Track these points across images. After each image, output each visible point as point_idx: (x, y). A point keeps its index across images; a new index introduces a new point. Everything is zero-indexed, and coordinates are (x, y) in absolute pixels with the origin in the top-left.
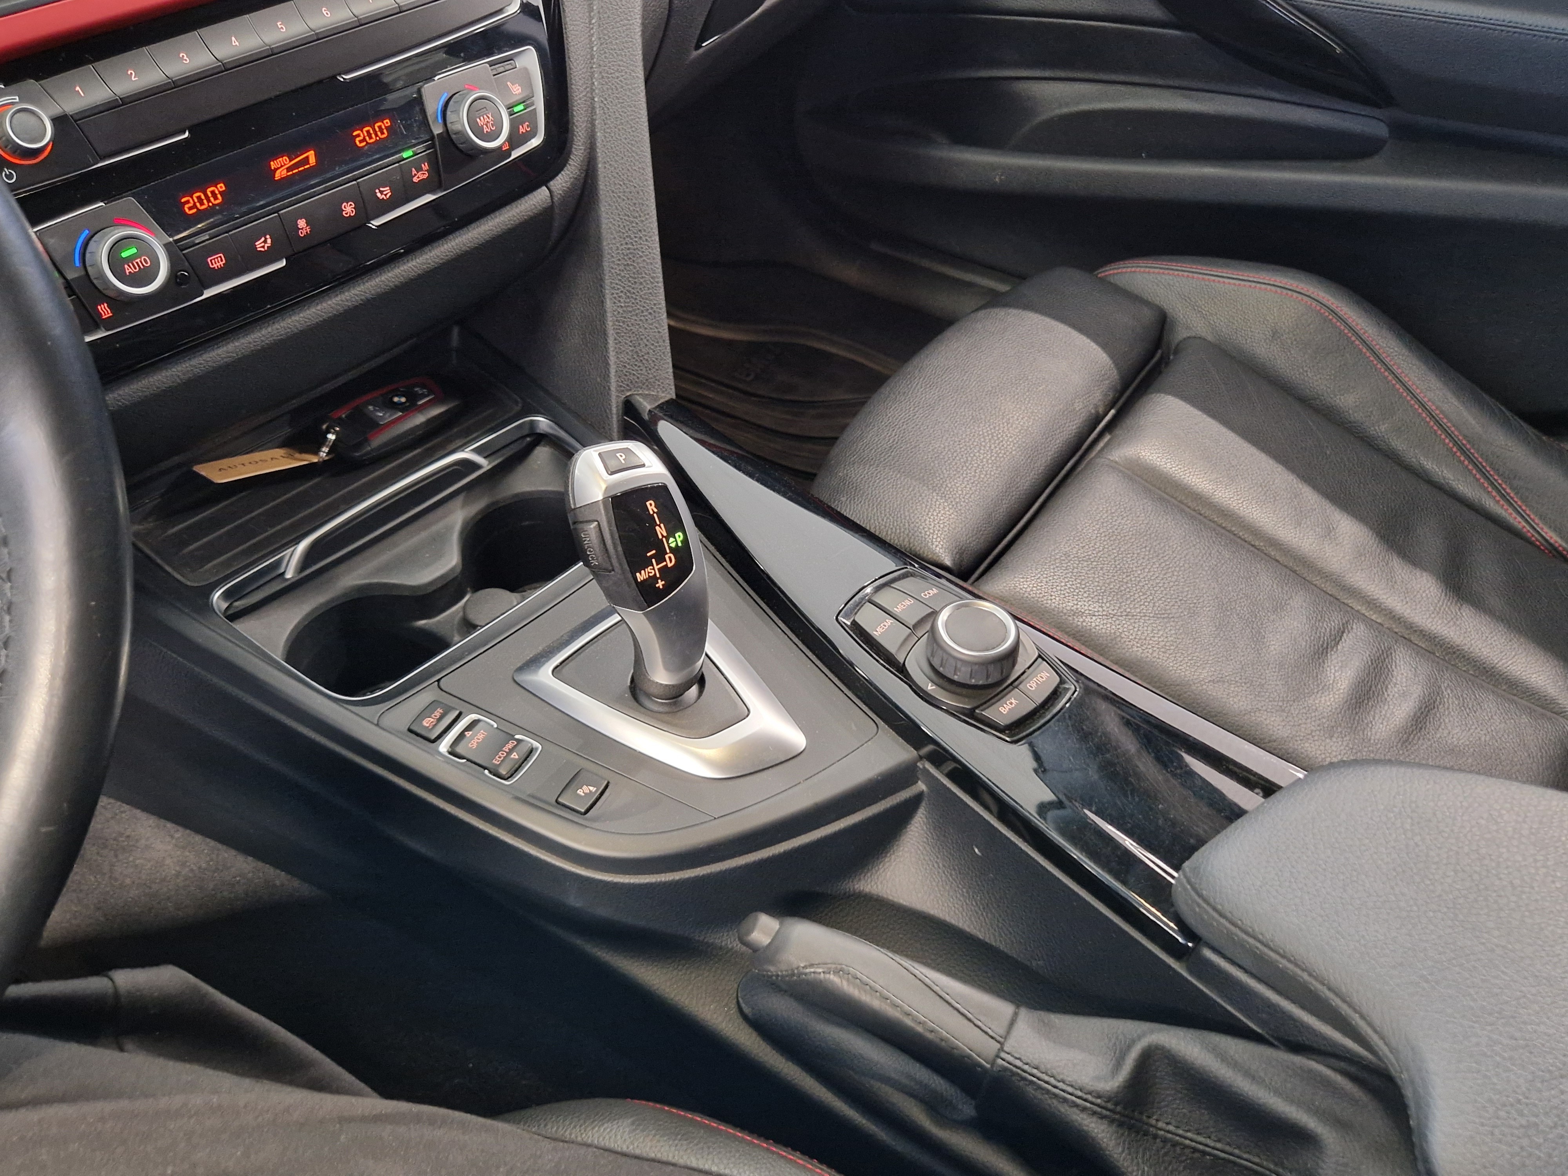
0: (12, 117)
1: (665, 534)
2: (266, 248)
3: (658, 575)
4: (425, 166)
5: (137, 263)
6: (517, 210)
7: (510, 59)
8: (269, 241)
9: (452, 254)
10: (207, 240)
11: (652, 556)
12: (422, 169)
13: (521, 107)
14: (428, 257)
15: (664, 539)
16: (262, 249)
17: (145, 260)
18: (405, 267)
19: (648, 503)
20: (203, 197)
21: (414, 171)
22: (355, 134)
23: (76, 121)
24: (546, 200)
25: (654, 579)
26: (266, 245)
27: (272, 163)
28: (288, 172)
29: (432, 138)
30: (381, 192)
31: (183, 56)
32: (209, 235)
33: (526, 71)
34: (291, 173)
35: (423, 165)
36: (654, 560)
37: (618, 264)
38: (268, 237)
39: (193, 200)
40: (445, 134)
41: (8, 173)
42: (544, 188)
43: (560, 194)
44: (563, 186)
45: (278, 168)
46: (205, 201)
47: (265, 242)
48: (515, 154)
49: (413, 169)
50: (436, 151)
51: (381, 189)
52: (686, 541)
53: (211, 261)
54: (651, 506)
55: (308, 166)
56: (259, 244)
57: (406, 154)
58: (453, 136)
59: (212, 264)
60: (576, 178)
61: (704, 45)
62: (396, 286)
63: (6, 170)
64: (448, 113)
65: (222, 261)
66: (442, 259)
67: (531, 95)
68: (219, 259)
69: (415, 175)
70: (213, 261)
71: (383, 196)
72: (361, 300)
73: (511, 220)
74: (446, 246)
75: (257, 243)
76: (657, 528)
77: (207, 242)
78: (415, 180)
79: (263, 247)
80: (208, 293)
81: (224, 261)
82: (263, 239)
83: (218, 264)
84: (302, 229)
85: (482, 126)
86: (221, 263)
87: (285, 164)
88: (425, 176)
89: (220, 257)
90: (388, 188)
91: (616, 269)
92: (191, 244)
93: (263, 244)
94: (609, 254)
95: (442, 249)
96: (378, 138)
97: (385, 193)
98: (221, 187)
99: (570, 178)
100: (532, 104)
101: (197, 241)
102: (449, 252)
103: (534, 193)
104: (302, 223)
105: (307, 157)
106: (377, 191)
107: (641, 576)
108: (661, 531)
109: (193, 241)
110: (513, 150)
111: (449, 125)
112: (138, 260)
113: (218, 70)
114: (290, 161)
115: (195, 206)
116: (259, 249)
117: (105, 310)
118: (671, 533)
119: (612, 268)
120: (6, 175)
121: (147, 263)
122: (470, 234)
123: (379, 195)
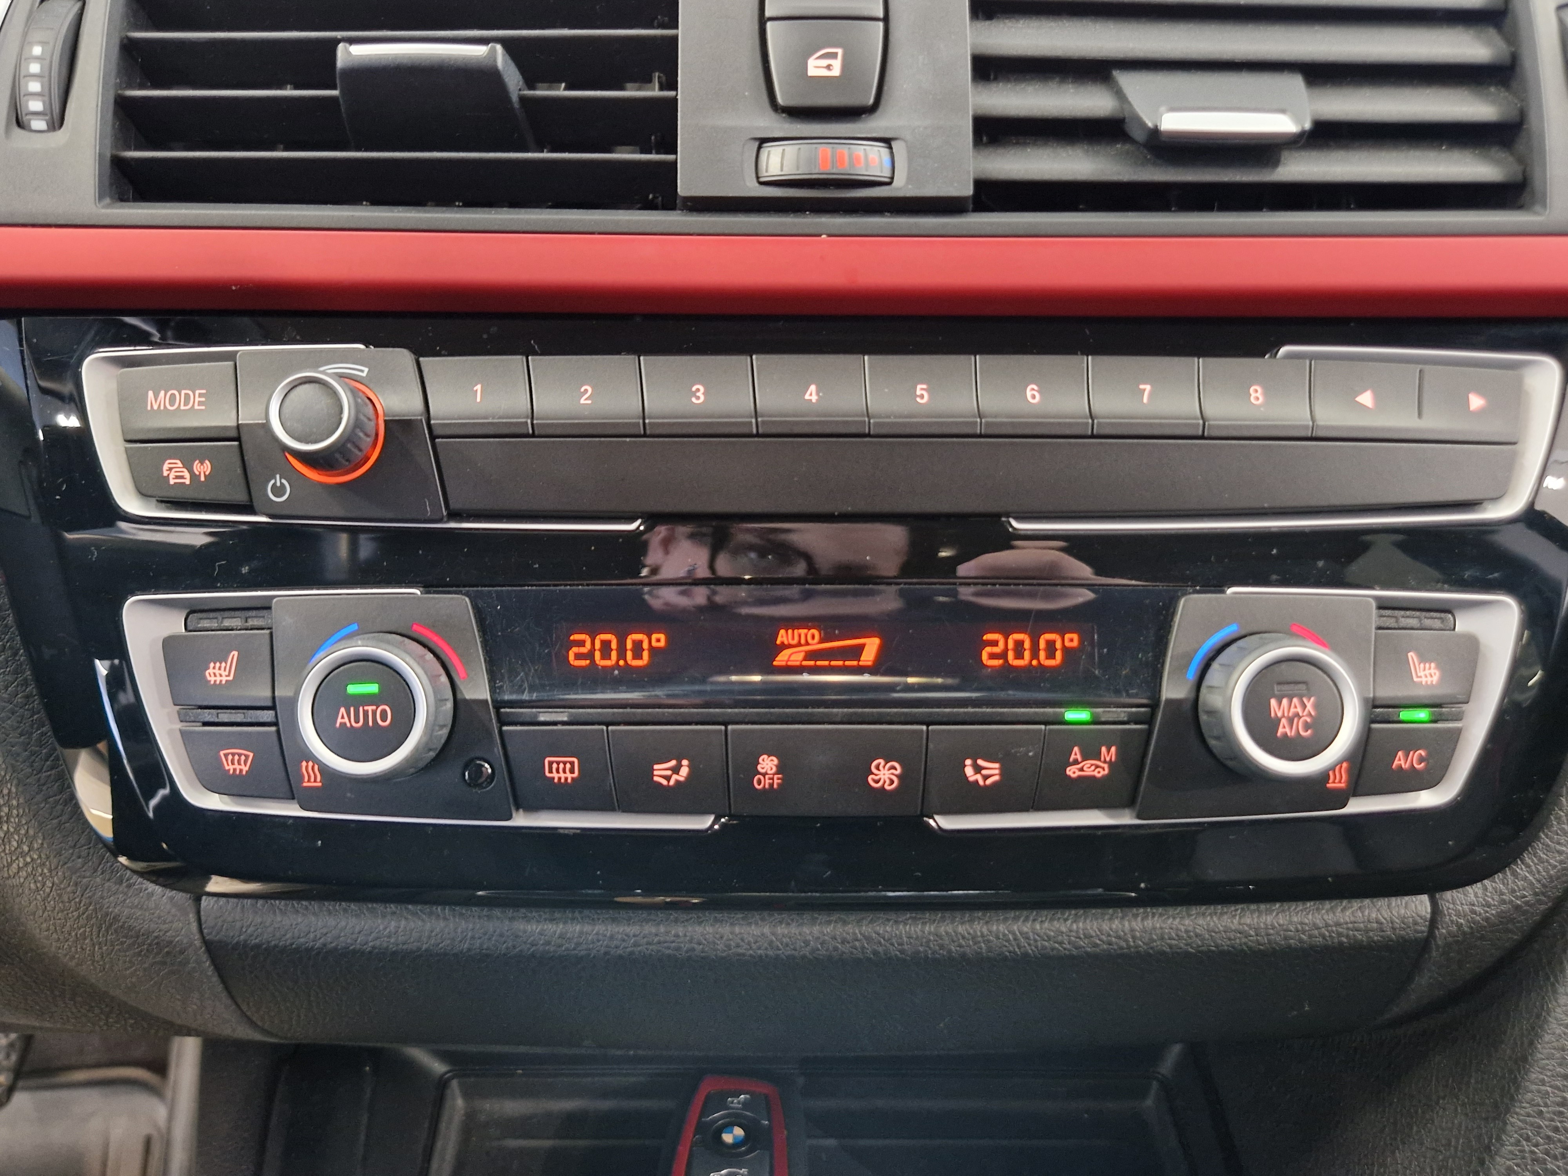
0: (294, 386)
2: (672, 783)
4: (1109, 753)
5: (366, 713)
6: (1330, 918)
7: (1446, 609)
8: (684, 771)
9: (1124, 944)
10: (564, 723)
12: (1098, 756)
13: (1423, 715)
14: (1064, 929)
16: (664, 782)
17: (384, 712)
18: (1002, 928)
20: (614, 645)
21: (1077, 755)
22: (988, 637)
23: (433, 438)
24: (1416, 923)
26: (675, 777)
27: (782, 632)
28: (805, 659)
29: (1154, 706)
30: (978, 769)
31: (698, 390)
32: (571, 715)
33: (1472, 645)
34: (812, 663)
35: (1104, 749)
37: (1549, 1138)
38: (685, 762)
39: (593, 644)
40: (1188, 707)
41: (278, 484)
42: (1425, 898)
43: (1460, 926)
44: (1474, 912)
45: (790, 646)
46: (614, 654)
47: (676, 770)
48: (1357, 806)
49: (1076, 749)
50: (1150, 732)
51: (980, 762)
53: (551, 763)
55: (855, 663)
57: (1077, 715)
58: (1203, 718)
59: (551, 771)
60: (1517, 908)
62: (963, 956)
63: (278, 476)
64: (1215, 665)
65: (572, 771)
66: (1096, 945)
67: (1461, 697)
68: (568, 766)
69: (1076, 762)
70: (555, 766)
71: (979, 777)
72: (875, 953)
73: (1304, 932)
74: (1116, 924)
75: (656, 767)
77: (560, 727)
78: (1071, 771)
79: (668, 778)
80: (521, 820)
81: (576, 774)
82: (673, 763)
83: (562, 775)
84: (764, 775)
85: (1279, 720)
86: (569, 776)
87: (807, 644)
88: (1099, 774)
89: (572, 763)
90: (997, 765)
91: (1537, 1145)
92: (528, 719)
93: (669, 773)
94: (1531, 1103)
95: (1105, 926)
96: (1034, 662)
97: (984, 772)
99: (1503, 902)
100: (1458, 717)
101: (542, 718)
102: (1119, 937)
103: (1393, 900)
104: (768, 764)
105: (862, 647)
106: (968, 762)
109: (536, 715)
110: (1355, 795)
111: (1204, 690)
112: (370, 709)
113: (745, 430)
114: (822, 641)
115: (587, 655)
116: (656, 778)
119: (1528, 1139)
120: (274, 484)
121: (384, 719)
122: (1187, 922)
123: (969, 771)
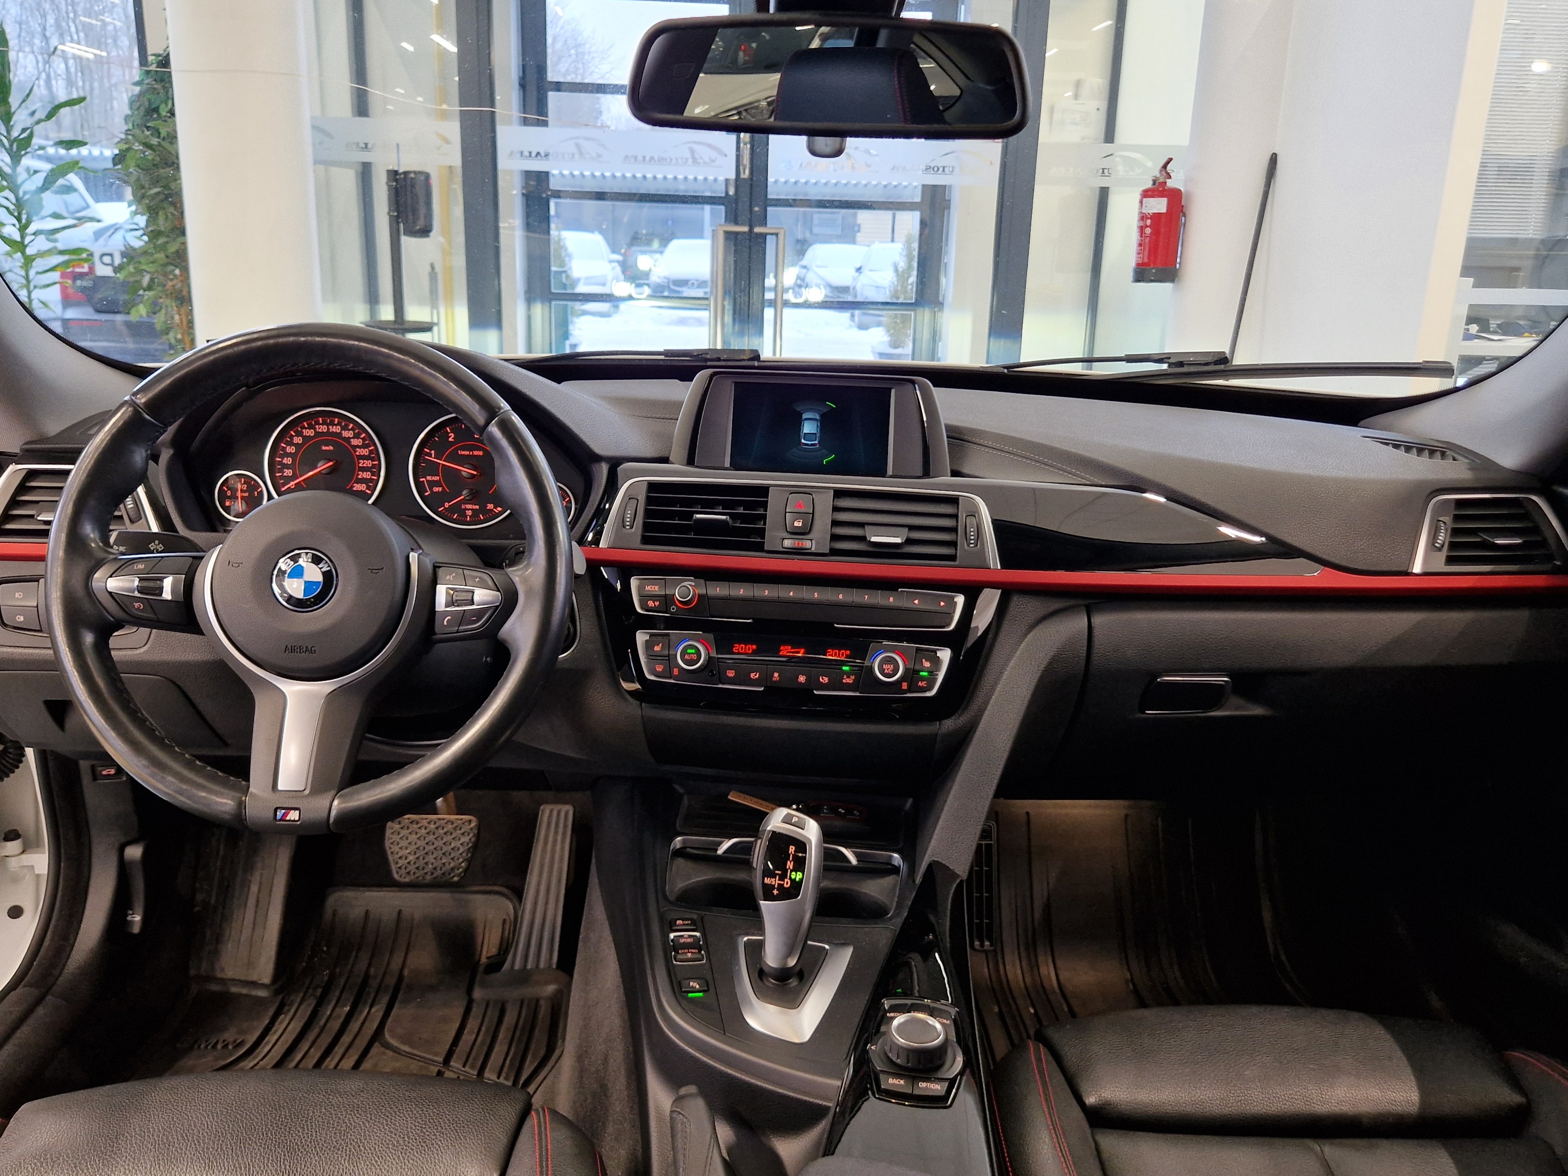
0: (680, 586)
1: (791, 868)
3: (776, 886)
4: (853, 677)
7: (932, 650)
8: (757, 677)
10: (732, 663)
11: (778, 874)
13: (927, 674)
15: (789, 871)
17: (695, 656)
19: (791, 847)
20: (745, 647)
21: (845, 677)
23: (708, 599)
25: (772, 887)
26: (755, 679)
27: (783, 647)
31: (766, 592)
36: (777, 877)
38: (757, 675)
39: (738, 646)
41: (675, 608)
42: (938, 722)
45: (784, 650)
47: (755, 677)
51: (825, 679)
52: (801, 880)
53: (729, 673)
54: (792, 849)
56: (752, 675)
57: (846, 669)
59: (728, 675)
61: (1147, 712)
63: (675, 606)
64: (874, 658)
67: (936, 671)
68: (732, 674)
71: (824, 683)
76: (789, 862)
78: (844, 681)
79: (753, 679)
80: (720, 686)
83: (730, 676)
84: (775, 678)
85: (886, 670)
86: (732, 676)
87: (788, 650)
88: (850, 683)
90: (828, 680)
92: (724, 662)
97: (825, 681)
98: (754, 647)
100: (935, 675)
101: (727, 662)
104: (776, 675)
105: (800, 651)
107: (767, 881)
108: (790, 865)
112: (692, 655)
114: (792, 649)
115: (738, 649)
116: (751, 678)
117: (676, 671)
118: (795, 870)
121: (694, 658)
123: (821, 679)
